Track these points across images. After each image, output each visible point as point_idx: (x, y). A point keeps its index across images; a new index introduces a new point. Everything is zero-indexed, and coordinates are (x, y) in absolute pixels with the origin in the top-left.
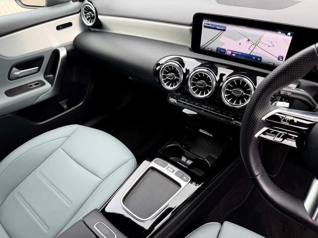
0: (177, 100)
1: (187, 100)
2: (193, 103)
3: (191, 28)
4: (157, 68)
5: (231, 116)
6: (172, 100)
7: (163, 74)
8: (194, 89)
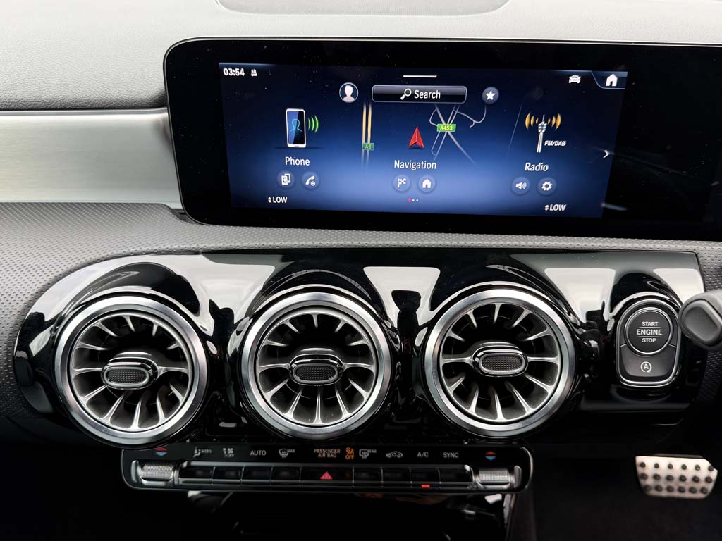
0: (177, 466)
1: (231, 451)
2: (263, 453)
3: (162, 116)
4: (37, 345)
5: (454, 455)
6: (149, 474)
7: (76, 372)
8: (282, 400)
